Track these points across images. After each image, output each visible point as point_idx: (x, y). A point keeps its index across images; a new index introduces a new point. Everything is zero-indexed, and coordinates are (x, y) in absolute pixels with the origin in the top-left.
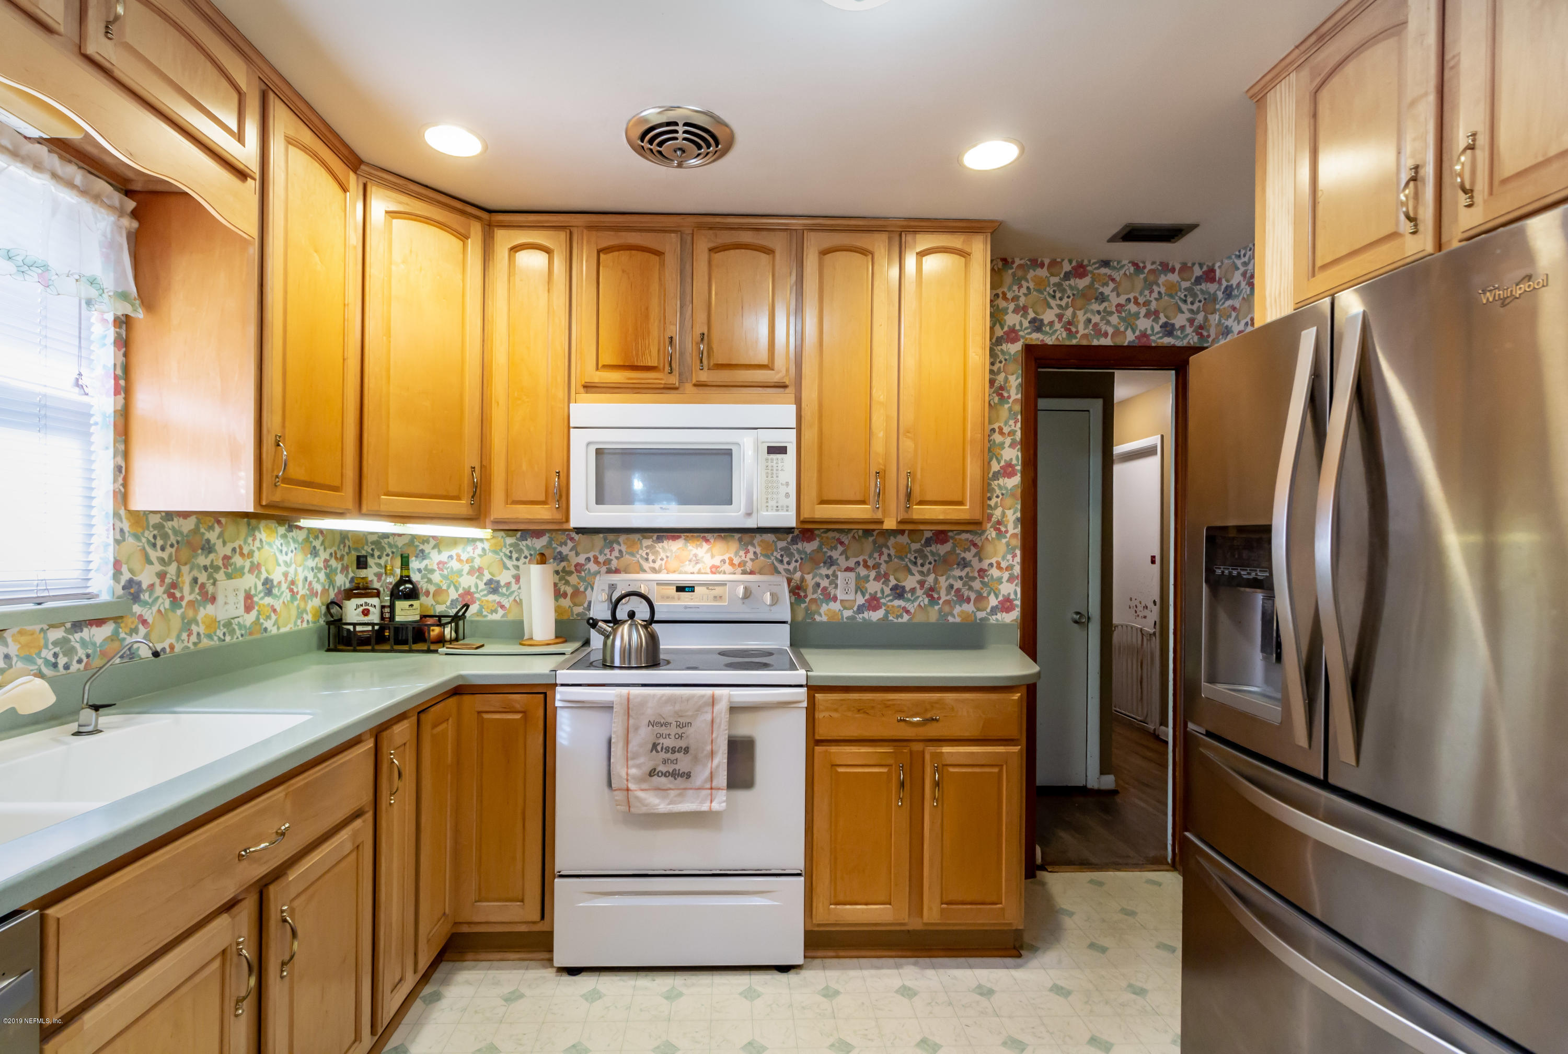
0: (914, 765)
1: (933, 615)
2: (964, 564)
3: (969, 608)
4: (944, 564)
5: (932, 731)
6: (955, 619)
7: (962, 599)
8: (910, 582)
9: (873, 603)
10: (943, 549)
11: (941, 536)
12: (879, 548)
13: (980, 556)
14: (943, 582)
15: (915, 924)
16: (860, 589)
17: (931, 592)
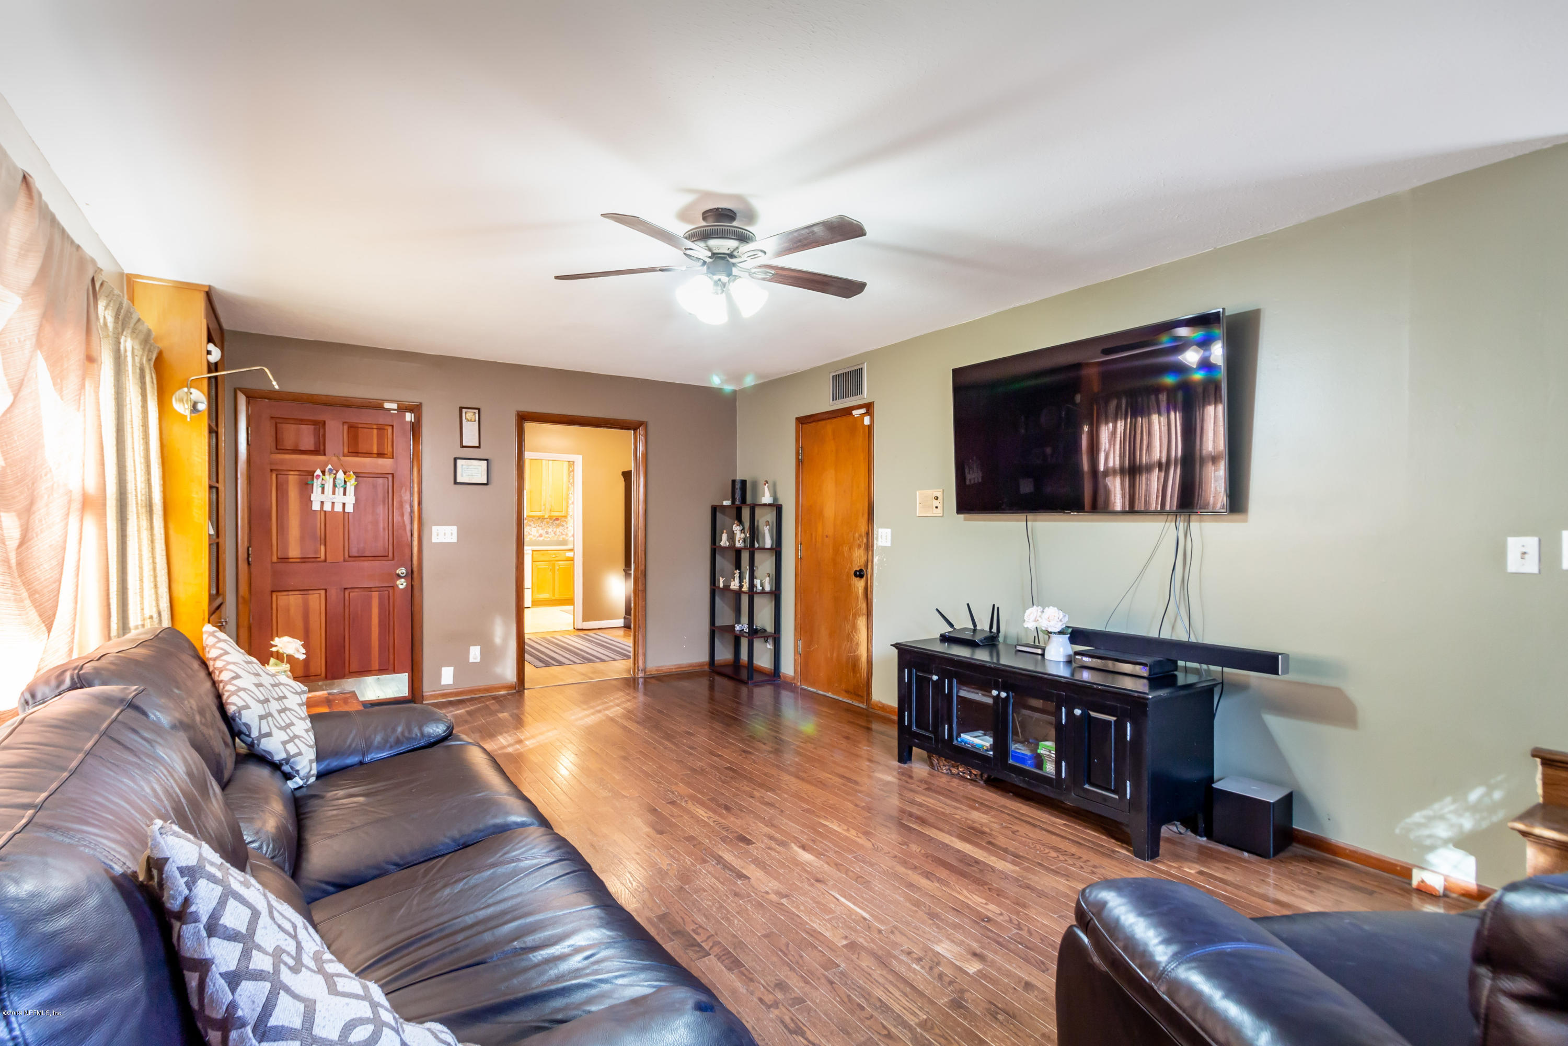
0: (554, 566)
1: (555, 538)
2: (563, 526)
3: (564, 536)
4: (558, 526)
5: (557, 559)
6: (561, 539)
7: (562, 534)
8: (550, 530)
9: (541, 536)
10: (557, 522)
11: (557, 519)
12: (542, 522)
13: (566, 523)
14: (558, 530)
15: (554, 598)
16: (538, 531)
17: (555, 533)
